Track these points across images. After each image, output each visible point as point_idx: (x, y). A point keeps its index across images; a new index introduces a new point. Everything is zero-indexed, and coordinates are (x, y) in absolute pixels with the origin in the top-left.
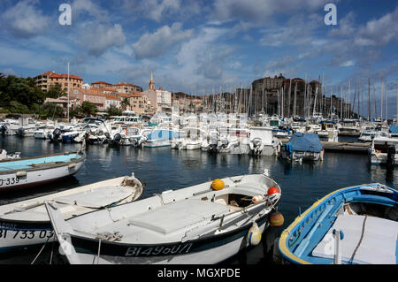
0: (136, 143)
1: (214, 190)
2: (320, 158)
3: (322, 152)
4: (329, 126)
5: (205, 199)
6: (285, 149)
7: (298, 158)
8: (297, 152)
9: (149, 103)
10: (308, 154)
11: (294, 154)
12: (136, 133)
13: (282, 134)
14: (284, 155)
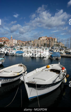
0: (13, 55)
1: (47, 68)
2: (60, 58)
3: (60, 57)
4: (62, 50)
5: (46, 70)
6: (51, 56)
7: (54, 58)
8: (54, 57)
9: (11, 43)
10: (57, 58)
11: (53, 57)
12: (12, 52)
13: (51, 52)
14: (51, 58)
